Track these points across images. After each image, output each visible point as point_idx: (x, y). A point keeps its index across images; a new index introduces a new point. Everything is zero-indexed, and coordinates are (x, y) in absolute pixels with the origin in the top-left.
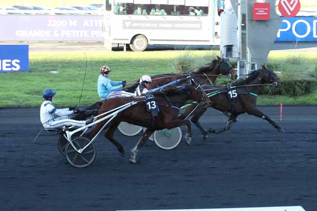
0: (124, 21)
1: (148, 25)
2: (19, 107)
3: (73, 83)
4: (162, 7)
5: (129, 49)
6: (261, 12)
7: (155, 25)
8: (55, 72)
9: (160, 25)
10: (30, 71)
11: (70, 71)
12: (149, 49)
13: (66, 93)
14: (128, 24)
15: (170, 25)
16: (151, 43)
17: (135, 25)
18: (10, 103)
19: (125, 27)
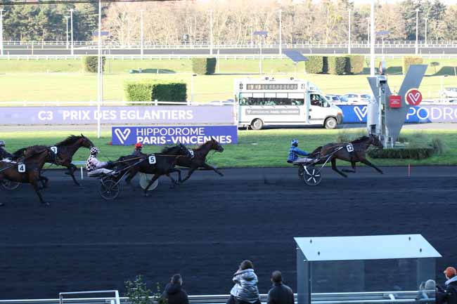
0: (246, 110)
1: (263, 112)
2: (231, 168)
3: (267, 151)
4: (272, 99)
5: (250, 128)
6: (395, 102)
7: (267, 112)
8: (254, 144)
9: (272, 112)
10: (239, 143)
11: (265, 143)
12: (264, 128)
13: (262, 158)
14: (249, 112)
15: (277, 112)
16: (265, 124)
17: (254, 112)
18: (225, 165)
19: (247, 113)
